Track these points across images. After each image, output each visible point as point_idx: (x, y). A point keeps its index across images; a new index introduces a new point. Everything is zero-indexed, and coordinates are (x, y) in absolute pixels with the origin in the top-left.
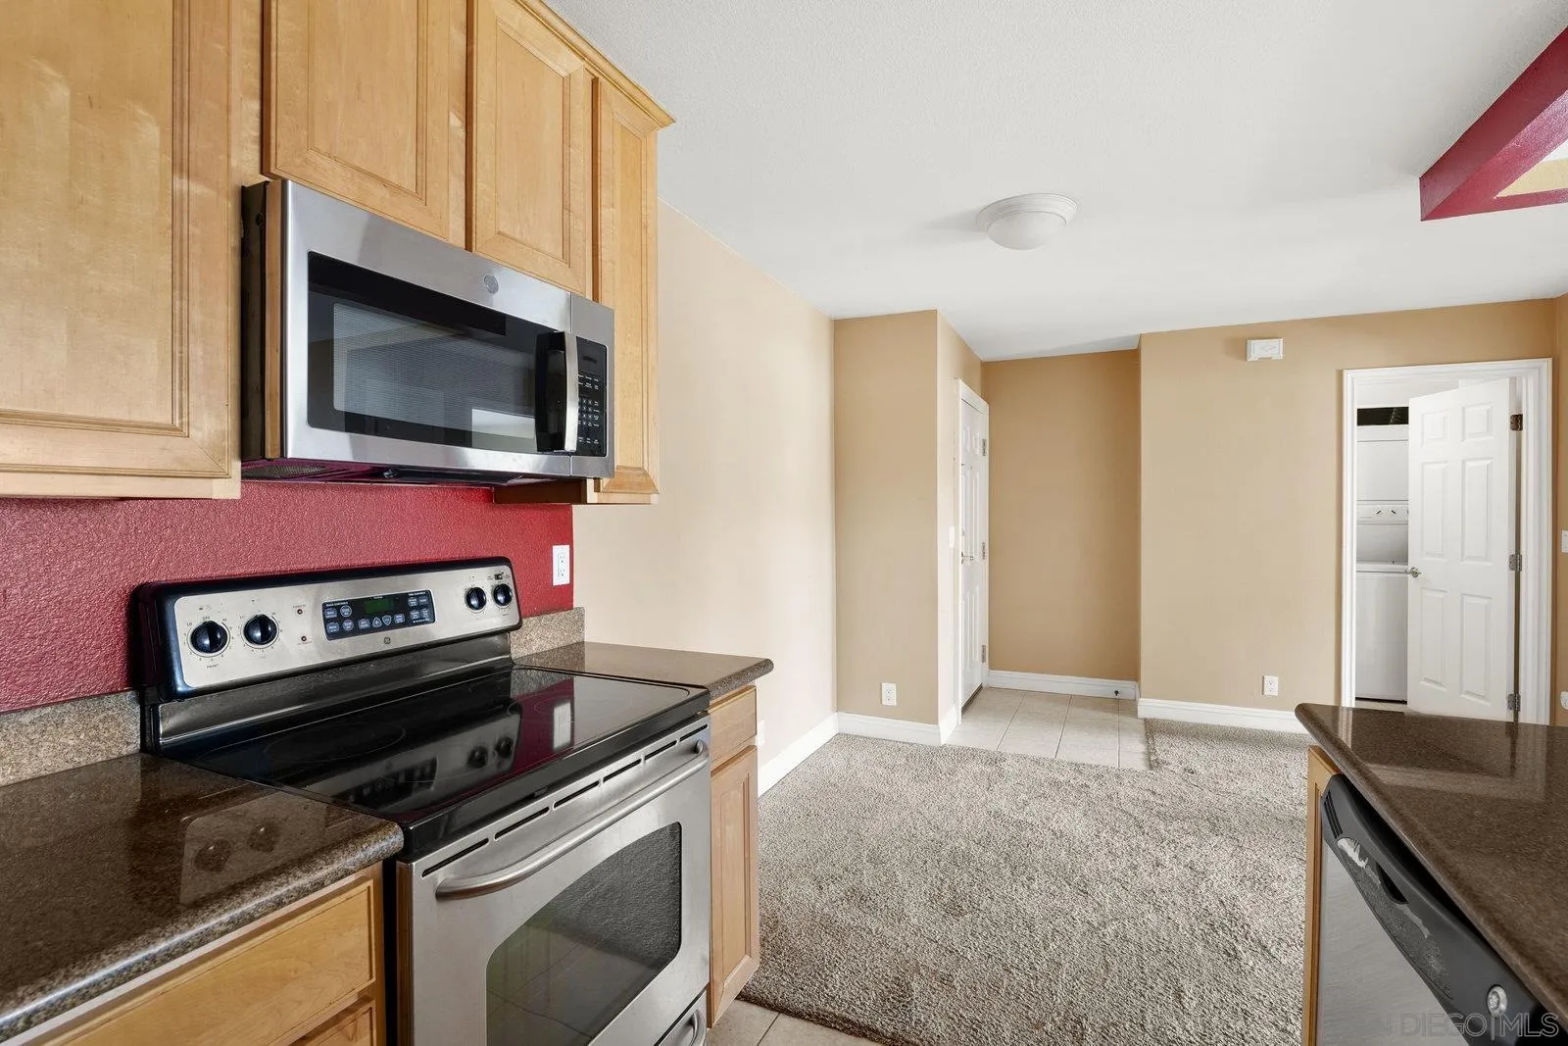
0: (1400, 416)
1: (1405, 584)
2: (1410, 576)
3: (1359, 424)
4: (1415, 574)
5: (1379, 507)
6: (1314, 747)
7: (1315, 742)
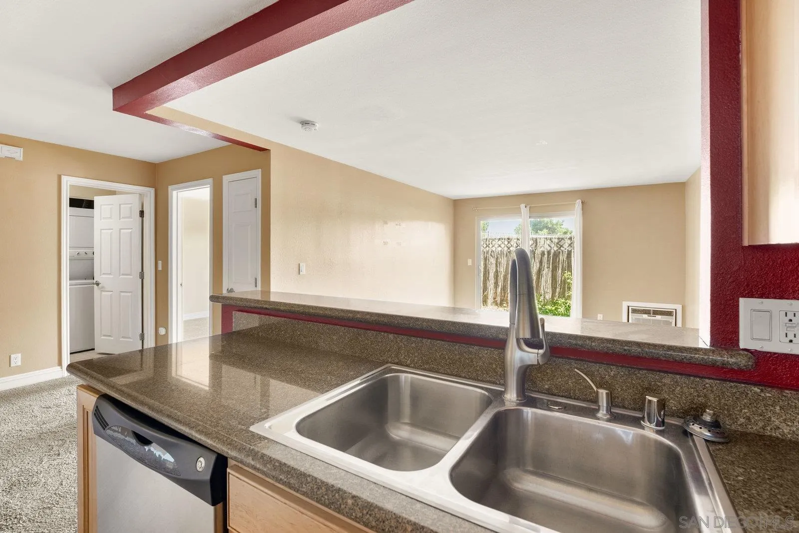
0: (90, 204)
1: (92, 290)
2: (95, 286)
3: (70, 206)
4: (98, 284)
5: (79, 250)
6: (82, 386)
7: (81, 382)
